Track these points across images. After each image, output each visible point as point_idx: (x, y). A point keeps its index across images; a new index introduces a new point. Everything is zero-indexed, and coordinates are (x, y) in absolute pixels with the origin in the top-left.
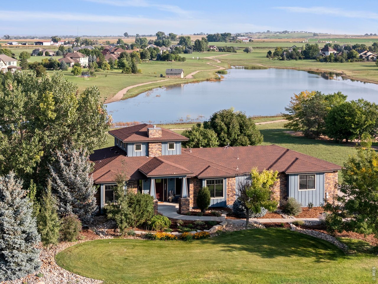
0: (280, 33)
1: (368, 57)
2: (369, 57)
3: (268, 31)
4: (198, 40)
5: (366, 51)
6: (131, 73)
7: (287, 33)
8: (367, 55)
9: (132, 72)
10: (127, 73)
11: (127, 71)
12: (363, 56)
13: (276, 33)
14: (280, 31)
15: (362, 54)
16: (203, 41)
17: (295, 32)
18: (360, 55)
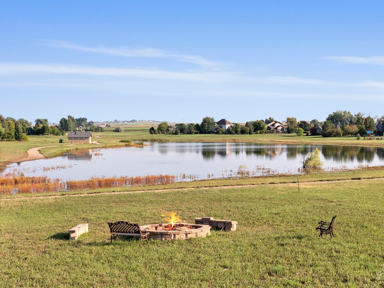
0: (128, 122)
1: (276, 128)
2: (278, 128)
3: (116, 120)
4: (64, 118)
5: (274, 122)
6: (14, 141)
7: (135, 122)
8: (275, 127)
9: (15, 138)
10: (9, 140)
11: (8, 137)
12: (271, 127)
13: (124, 122)
14: (127, 121)
15: (269, 125)
16: (70, 119)
17: (142, 121)
18: (267, 126)
